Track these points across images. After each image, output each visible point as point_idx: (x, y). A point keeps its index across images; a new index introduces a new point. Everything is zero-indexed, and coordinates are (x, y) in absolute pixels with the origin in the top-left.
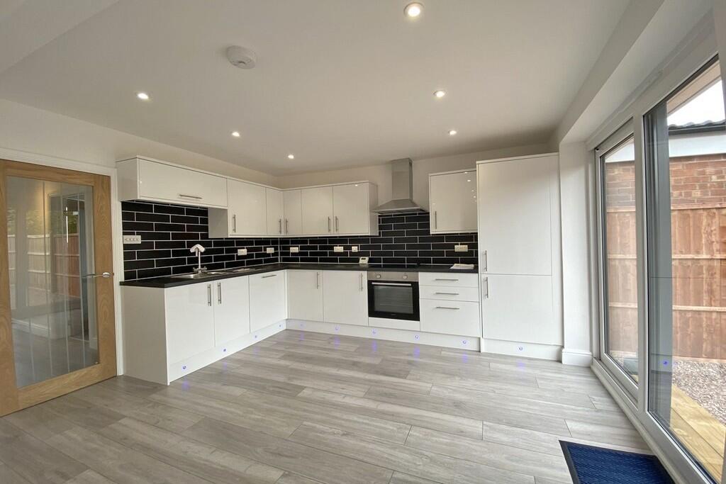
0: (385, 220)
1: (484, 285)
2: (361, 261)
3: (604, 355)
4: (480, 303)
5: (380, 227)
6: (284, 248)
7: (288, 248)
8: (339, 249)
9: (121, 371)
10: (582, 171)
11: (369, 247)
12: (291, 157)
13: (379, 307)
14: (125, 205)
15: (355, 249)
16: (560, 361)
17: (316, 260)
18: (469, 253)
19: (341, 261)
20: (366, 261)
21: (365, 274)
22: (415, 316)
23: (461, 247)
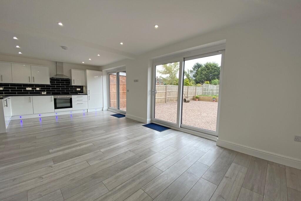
0: (52, 80)
1: (89, 97)
2: (43, 93)
3: (110, 108)
4: (88, 101)
5: (51, 82)
8: (29, 89)
10: (106, 76)
11: (45, 88)
13: (58, 106)
15: (38, 89)
16: (103, 110)
18: (81, 91)
19: (30, 93)
20: (45, 93)
21: (53, 96)
22: (71, 107)
23: (78, 89)
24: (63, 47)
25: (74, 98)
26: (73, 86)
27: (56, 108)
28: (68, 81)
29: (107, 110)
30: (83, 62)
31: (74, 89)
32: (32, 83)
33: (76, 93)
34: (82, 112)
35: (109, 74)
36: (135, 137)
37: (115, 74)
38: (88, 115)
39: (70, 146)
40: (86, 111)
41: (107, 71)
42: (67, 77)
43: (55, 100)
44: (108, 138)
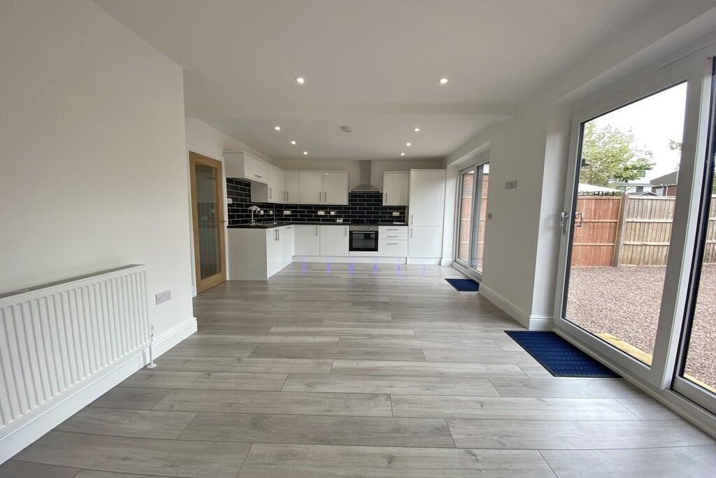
0: (353, 196)
1: (410, 231)
2: (338, 221)
3: (458, 259)
4: (408, 240)
5: (350, 200)
6: (278, 211)
7: (282, 211)
8: (321, 213)
9: (228, 279)
10: (455, 180)
11: (342, 212)
12: (305, 153)
14: (229, 180)
15: (333, 213)
16: (440, 265)
17: (304, 220)
18: (400, 217)
19: (323, 220)
20: (341, 221)
21: (348, 227)
22: (376, 249)
23: (396, 214)
24: (343, 128)
25: (383, 231)
26: (386, 208)
27: (351, 249)
28: (378, 196)
29: (451, 266)
30: (403, 154)
31: (387, 213)
32: (323, 203)
33: (390, 221)
34: (395, 262)
35: (462, 173)
36: (447, 360)
37: (472, 172)
38: (406, 269)
39: (303, 329)
40: (403, 261)
41: (457, 166)
42: (375, 189)
43: (351, 233)
44: (381, 336)
